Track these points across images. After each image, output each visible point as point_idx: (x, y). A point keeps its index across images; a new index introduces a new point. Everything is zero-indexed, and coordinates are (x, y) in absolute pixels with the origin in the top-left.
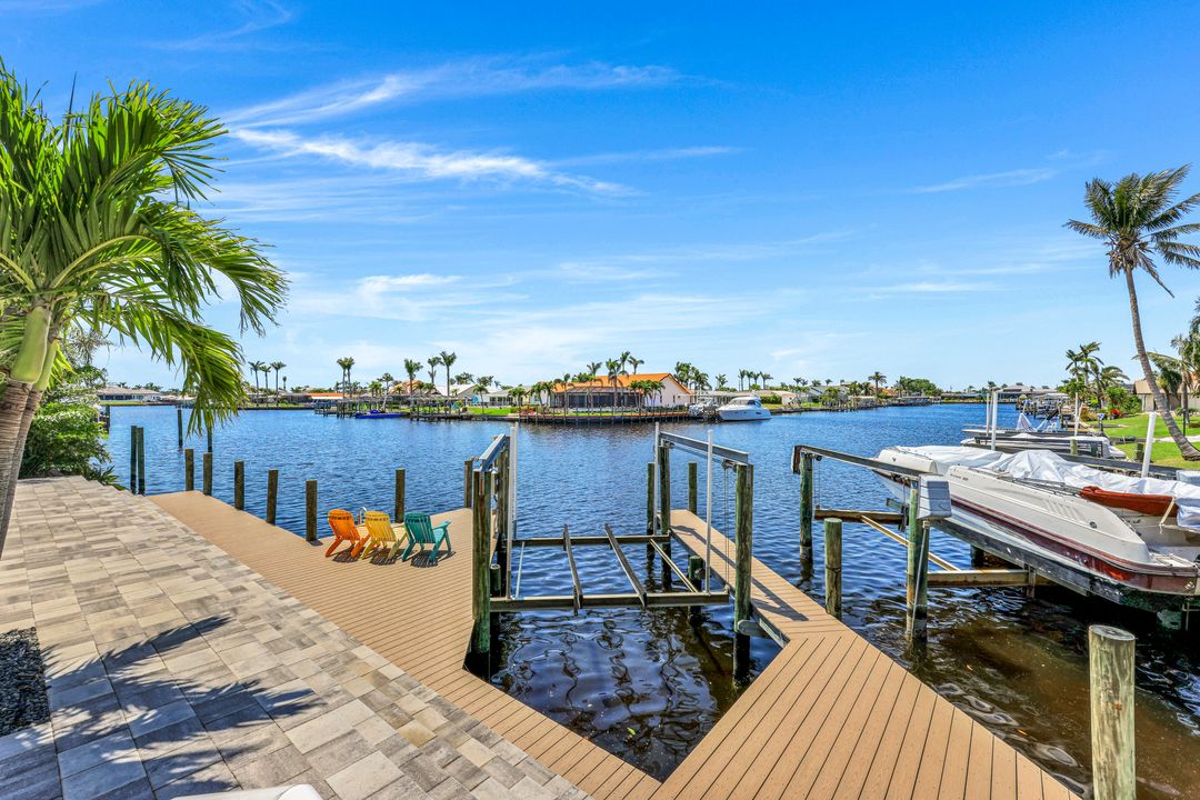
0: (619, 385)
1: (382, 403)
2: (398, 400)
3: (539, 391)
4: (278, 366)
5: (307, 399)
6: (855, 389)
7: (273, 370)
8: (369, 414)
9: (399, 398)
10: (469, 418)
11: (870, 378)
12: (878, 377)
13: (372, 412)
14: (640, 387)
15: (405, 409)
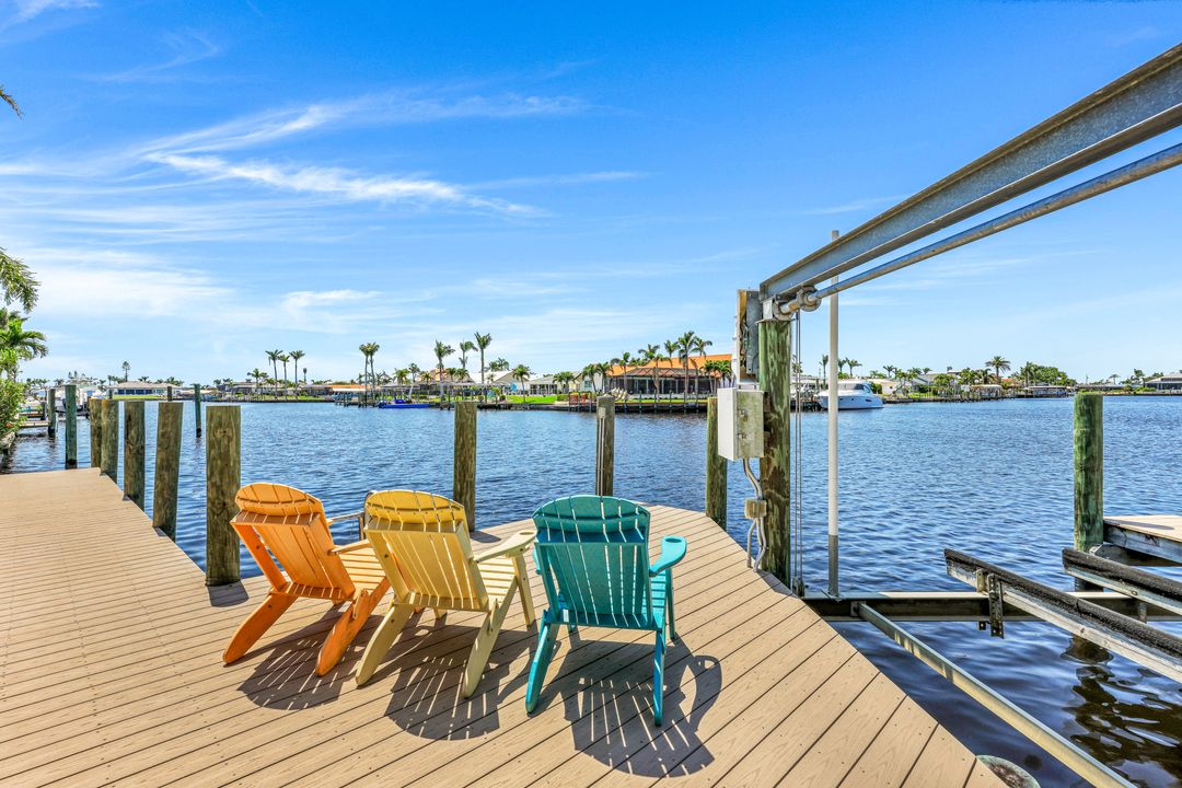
0: (691, 366)
1: (407, 392)
2: (425, 389)
3: (592, 374)
4: (297, 356)
5: (327, 391)
6: (969, 376)
7: (291, 359)
8: (393, 403)
9: (428, 387)
10: (509, 407)
11: (988, 364)
12: (999, 363)
13: (397, 402)
14: (716, 368)
15: (434, 399)
